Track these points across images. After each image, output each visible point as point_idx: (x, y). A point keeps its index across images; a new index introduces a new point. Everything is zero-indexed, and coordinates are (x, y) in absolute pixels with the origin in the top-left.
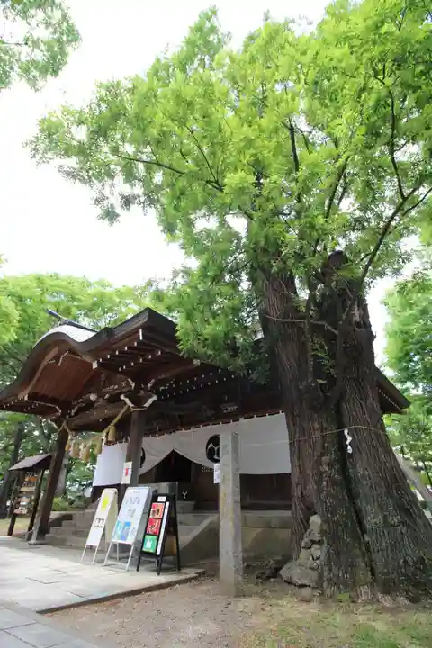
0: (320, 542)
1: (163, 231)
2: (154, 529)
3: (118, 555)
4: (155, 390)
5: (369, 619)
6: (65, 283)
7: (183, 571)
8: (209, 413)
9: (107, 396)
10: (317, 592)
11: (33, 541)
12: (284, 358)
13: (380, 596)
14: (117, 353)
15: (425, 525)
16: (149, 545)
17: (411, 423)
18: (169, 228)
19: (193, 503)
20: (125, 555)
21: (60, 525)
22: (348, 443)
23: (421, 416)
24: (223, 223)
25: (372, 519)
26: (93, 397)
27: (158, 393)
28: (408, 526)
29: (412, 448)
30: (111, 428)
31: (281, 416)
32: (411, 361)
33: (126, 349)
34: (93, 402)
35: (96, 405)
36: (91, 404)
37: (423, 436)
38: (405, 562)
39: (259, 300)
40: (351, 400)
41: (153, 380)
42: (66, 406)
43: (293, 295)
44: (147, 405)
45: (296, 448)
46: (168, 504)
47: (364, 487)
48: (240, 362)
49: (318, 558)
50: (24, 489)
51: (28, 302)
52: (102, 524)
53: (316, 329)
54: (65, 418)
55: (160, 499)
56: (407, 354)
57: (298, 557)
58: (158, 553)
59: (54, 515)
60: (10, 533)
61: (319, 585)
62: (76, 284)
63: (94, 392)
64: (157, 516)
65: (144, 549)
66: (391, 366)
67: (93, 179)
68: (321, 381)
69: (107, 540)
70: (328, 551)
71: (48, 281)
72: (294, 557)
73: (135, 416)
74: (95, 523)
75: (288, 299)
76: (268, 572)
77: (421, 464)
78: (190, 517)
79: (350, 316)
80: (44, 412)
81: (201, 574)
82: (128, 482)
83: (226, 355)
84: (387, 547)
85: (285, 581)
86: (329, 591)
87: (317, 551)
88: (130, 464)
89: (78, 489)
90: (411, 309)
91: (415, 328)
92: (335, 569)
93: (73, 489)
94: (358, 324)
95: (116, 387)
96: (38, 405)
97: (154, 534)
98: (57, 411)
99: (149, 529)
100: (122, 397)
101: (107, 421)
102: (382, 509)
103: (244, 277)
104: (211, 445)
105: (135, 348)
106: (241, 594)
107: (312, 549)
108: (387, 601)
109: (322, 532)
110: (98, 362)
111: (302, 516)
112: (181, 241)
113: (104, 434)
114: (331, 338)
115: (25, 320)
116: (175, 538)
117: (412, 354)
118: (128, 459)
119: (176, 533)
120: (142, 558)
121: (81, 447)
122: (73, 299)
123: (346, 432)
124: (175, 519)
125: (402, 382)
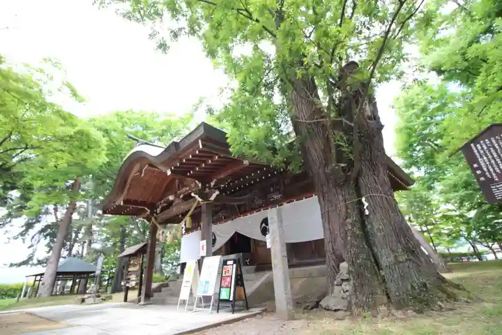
0: (347, 280)
1: (207, 56)
2: (227, 284)
3: (203, 305)
4: (217, 187)
5: (386, 326)
6: (139, 116)
7: (251, 310)
8: (260, 202)
9: (182, 196)
10: (348, 313)
11: (142, 303)
12: (313, 151)
13: (393, 311)
14: (184, 161)
15: (426, 261)
16: (224, 295)
17: (416, 198)
18: (212, 53)
19: (255, 267)
20: (208, 304)
21: (160, 291)
22: (365, 207)
23: (424, 193)
24: (256, 48)
25: (386, 259)
26: (171, 198)
27: (219, 189)
28: (413, 262)
29: (417, 217)
30: (188, 218)
31: (315, 198)
32: (415, 150)
33: (191, 156)
34: (173, 201)
35: (174, 204)
36: (170, 204)
37: (426, 207)
38: (412, 286)
39: (290, 107)
40: (367, 177)
41: (215, 180)
42: (153, 207)
43: (315, 99)
44: (212, 198)
45: (326, 216)
46: (235, 265)
47: (378, 237)
48: (279, 158)
49: (347, 291)
50: (131, 269)
51: (114, 134)
52: (189, 285)
53: (336, 125)
54: (153, 216)
55: (229, 263)
56: (411, 145)
57: (332, 292)
58: (231, 299)
59: (154, 285)
60: (126, 300)
61: (349, 308)
62: (147, 116)
63: (171, 194)
64: (227, 275)
65: (221, 298)
66: (399, 155)
67: (145, 18)
68: (343, 165)
69: (194, 295)
70: (354, 285)
71: (126, 116)
72: (330, 292)
73: (204, 209)
74: (184, 284)
75: (313, 103)
76: (311, 305)
77: (424, 229)
78: (253, 276)
79: (362, 110)
80: (137, 213)
81: (263, 311)
82: (205, 255)
83: (268, 154)
84: (398, 277)
85: (325, 309)
86: (356, 311)
87: (346, 286)
88: (205, 242)
89: (172, 269)
90: (413, 109)
91: (417, 124)
92: (360, 297)
93: (168, 269)
94: (370, 118)
95: (188, 188)
96: (131, 208)
97: (227, 287)
98: (147, 211)
99: (223, 284)
100: (193, 195)
101: (184, 215)
102: (393, 251)
103: (276, 90)
104: (264, 225)
105: (197, 156)
106: (292, 318)
107: (343, 285)
108: (399, 314)
109: (349, 272)
110: (171, 169)
111: (334, 264)
112: (224, 67)
113: (183, 223)
114: (348, 130)
115: (113, 148)
116: (242, 288)
117: (415, 145)
118: (203, 239)
119: (243, 285)
120: (220, 304)
121: (168, 234)
122: (146, 128)
123: (363, 199)
124: (241, 276)
125: (408, 167)
